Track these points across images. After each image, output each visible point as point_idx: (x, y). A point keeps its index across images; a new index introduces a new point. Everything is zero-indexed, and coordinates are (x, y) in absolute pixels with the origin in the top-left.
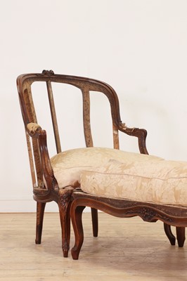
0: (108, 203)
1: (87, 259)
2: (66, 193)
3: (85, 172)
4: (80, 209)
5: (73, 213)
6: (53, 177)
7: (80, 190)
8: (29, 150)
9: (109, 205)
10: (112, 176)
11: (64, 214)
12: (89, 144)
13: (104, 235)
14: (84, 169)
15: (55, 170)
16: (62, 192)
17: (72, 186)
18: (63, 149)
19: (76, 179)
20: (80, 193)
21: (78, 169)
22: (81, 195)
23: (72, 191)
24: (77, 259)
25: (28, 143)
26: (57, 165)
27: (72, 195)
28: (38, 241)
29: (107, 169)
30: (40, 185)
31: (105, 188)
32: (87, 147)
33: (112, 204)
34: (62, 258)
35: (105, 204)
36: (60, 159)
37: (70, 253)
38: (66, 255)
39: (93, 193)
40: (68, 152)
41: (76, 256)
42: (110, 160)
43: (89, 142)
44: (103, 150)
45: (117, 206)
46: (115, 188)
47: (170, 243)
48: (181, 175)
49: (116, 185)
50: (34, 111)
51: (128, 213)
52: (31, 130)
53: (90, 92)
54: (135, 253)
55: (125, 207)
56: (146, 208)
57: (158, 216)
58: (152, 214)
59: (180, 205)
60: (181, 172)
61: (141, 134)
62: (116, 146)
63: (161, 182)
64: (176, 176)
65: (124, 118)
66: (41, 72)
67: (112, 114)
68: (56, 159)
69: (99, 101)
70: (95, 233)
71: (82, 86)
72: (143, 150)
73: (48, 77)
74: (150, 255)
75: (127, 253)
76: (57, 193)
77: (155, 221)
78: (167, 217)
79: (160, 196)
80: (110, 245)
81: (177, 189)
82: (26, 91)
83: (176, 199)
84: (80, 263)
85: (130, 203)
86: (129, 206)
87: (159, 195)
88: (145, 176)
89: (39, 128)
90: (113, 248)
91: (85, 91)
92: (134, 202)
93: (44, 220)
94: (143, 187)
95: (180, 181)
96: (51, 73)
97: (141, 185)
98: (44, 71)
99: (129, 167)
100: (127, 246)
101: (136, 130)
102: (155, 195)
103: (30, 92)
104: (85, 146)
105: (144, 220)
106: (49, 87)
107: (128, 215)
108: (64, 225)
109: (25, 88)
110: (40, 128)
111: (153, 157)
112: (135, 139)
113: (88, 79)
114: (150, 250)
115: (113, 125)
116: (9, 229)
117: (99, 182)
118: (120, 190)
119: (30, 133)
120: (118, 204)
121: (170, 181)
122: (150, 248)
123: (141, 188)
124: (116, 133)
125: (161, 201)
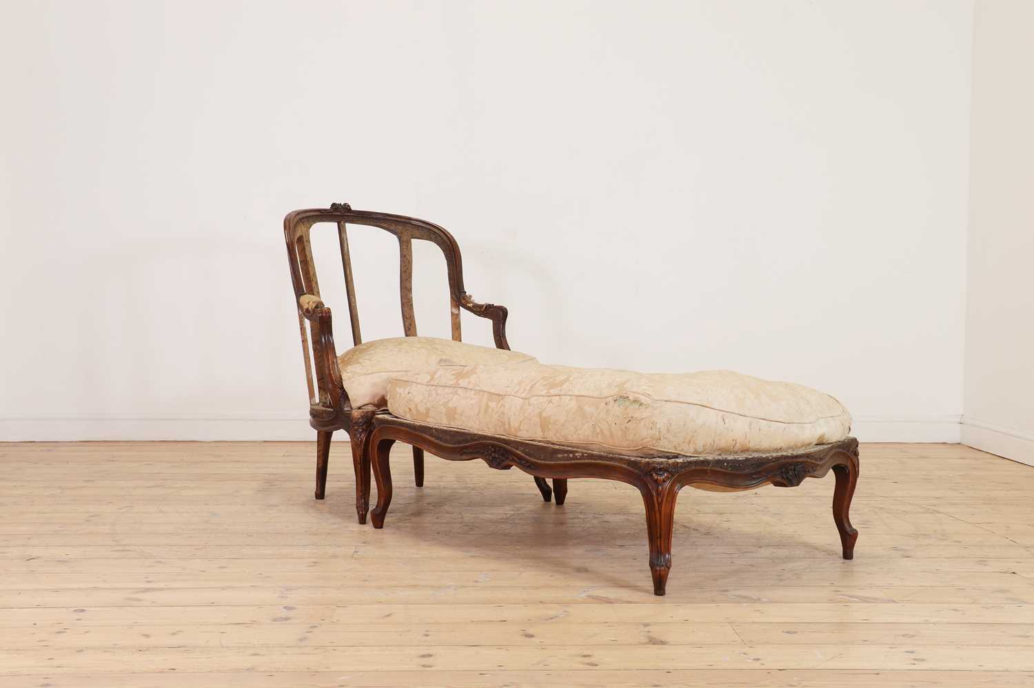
0: (431, 435)
1: (398, 528)
2: (362, 417)
3: (396, 382)
4: (386, 446)
5: (374, 452)
6: (342, 388)
7: (387, 412)
8: (304, 341)
9: (432, 439)
10: (440, 390)
11: (359, 452)
12: (409, 329)
13: (435, 484)
14: (394, 375)
15: (344, 376)
16: (356, 414)
17: (374, 405)
18: (365, 339)
19: (382, 392)
20: (386, 417)
21: (384, 376)
22: (387, 422)
23: (374, 413)
24: (381, 527)
25: (303, 329)
26: (349, 368)
27: (374, 421)
28: (320, 494)
29: (432, 378)
30: (323, 400)
31: (428, 410)
32: (407, 335)
33: (438, 438)
34: (355, 526)
35: (428, 437)
36: (355, 357)
37: (369, 516)
38: (362, 521)
39: (409, 419)
40: (372, 345)
41: (379, 523)
42: (441, 360)
43: (410, 327)
44: (430, 342)
45: (446, 441)
46: (444, 410)
47: (542, 499)
48: (552, 392)
49: (445, 404)
50: (314, 274)
51: (464, 453)
52: (306, 307)
53: (412, 240)
54: (482, 516)
55: (459, 442)
56: (493, 446)
57: (513, 460)
58: (503, 455)
59: (548, 442)
60: (553, 386)
61: (497, 315)
62: (456, 335)
63: (518, 402)
64: (543, 393)
65: (470, 287)
66: (328, 207)
67: (450, 279)
68: (350, 357)
69: (427, 255)
70: (419, 480)
71: (398, 231)
72: (501, 342)
73: (341, 214)
74: (505, 521)
75: (468, 517)
76: (348, 416)
77: (508, 467)
78: (527, 461)
79: (516, 425)
80: (442, 502)
81: (544, 414)
82: (300, 239)
83: (543, 431)
84: (385, 534)
85: (469, 438)
86: (467, 441)
87: (514, 424)
88: (493, 391)
89: (319, 305)
90: (447, 508)
91: (405, 239)
92: (475, 435)
93: (330, 454)
94: (490, 410)
95: (550, 402)
96: (346, 208)
97: (487, 406)
98: (334, 205)
99: (468, 375)
100: (471, 504)
101: (489, 307)
102: (509, 424)
103: (308, 241)
104: (403, 335)
105: (491, 466)
106: (341, 231)
107: (464, 457)
108: (359, 471)
109: (298, 234)
110: (322, 304)
111: (517, 354)
112: (487, 324)
113: (410, 219)
114: (508, 510)
115: (452, 298)
116: (275, 471)
117: (417, 399)
118: (452, 413)
119: (305, 313)
120: (448, 438)
121: (533, 400)
122: (508, 508)
123: (486, 411)
124: (456, 311)
125: (518, 434)
